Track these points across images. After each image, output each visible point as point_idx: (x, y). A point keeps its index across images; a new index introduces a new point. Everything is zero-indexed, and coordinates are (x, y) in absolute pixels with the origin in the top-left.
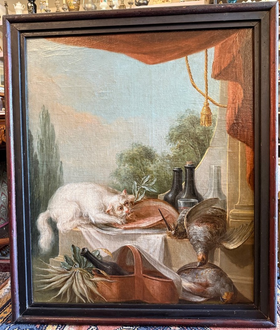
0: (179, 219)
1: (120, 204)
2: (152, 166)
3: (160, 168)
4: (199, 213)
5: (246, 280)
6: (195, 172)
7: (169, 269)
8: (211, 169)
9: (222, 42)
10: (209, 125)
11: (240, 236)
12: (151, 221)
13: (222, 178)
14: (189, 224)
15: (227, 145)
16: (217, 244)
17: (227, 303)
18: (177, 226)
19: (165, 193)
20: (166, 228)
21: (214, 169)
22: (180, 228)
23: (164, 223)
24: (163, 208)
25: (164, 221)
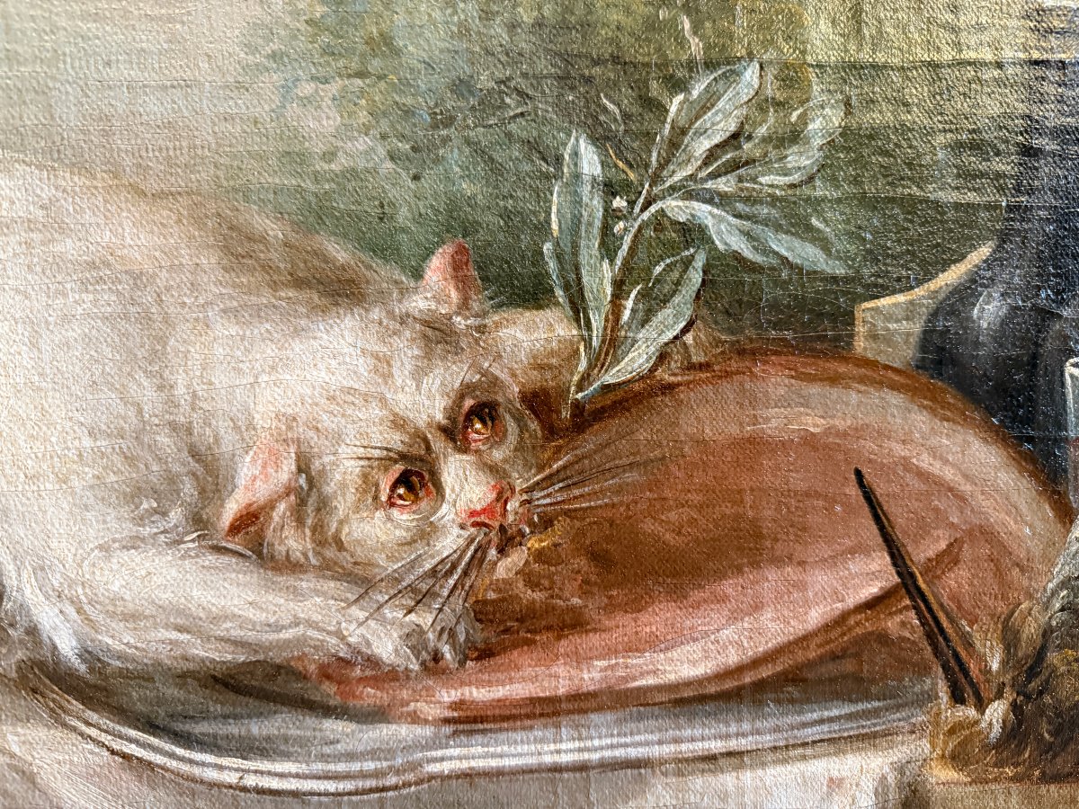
1: (398, 423)
12: (768, 614)
19: (932, 285)
20: (928, 681)
22: (1063, 669)
23: (902, 623)
24: (906, 464)
25: (906, 608)
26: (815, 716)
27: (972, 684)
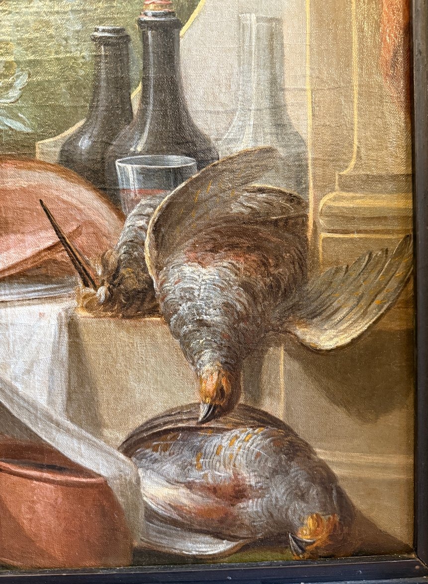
0: (123, 238)
4: (201, 212)
5: (385, 467)
6: (181, 41)
7: (90, 436)
8: (242, 27)
11: (361, 297)
12: (12, 251)
13: (286, 65)
14: (164, 256)
16: (273, 330)
17: (314, 556)
18: (117, 270)
19: (63, 135)
20: (74, 278)
21: (254, 30)
22: (127, 276)
23: (61, 256)
24: (58, 198)
25: (63, 250)
26: (32, 289)
27: (91, 280)
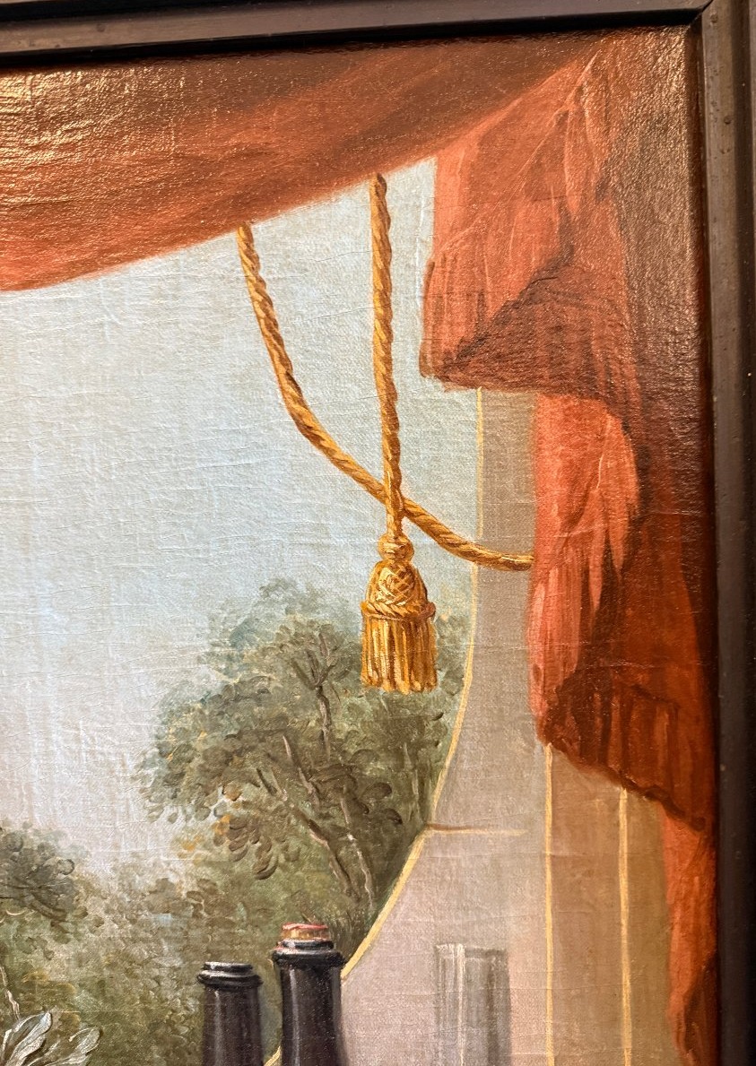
2: (62, 952)
3: (111, 966)
6: (344, 985)
9: (483, 126)
10: (418, 685)
13: (514, 1020)
15: (543, 814)
21: (461, 968)
